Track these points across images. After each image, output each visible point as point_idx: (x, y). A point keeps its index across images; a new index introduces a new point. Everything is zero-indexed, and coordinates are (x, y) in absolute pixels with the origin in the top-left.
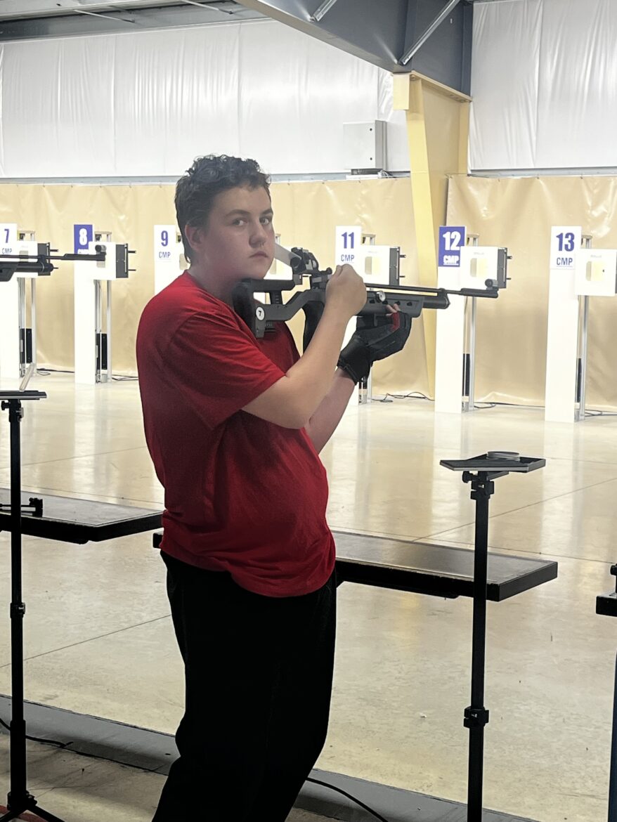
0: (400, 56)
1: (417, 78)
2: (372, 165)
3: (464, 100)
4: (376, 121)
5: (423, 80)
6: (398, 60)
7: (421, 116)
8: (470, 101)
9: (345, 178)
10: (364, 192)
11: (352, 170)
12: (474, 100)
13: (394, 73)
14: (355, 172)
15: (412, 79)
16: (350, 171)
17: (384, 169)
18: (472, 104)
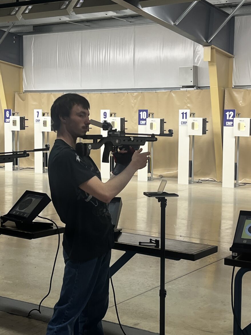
0: (207, 39)
1: (213, 48)
2: (192, 84)
3: (231, 57)
4: (193, 66)
5: (216, 49)
6: (206, 40)
7: (215, 64)
8: (234, 57)
9: (180, 90)
10: (188, 95)
11: (183, 86)
12: (235, 57)
13: (204, 46)
14: (184, 87)
16: (182, 87)
17: (197, 86)
18: (234, 58)
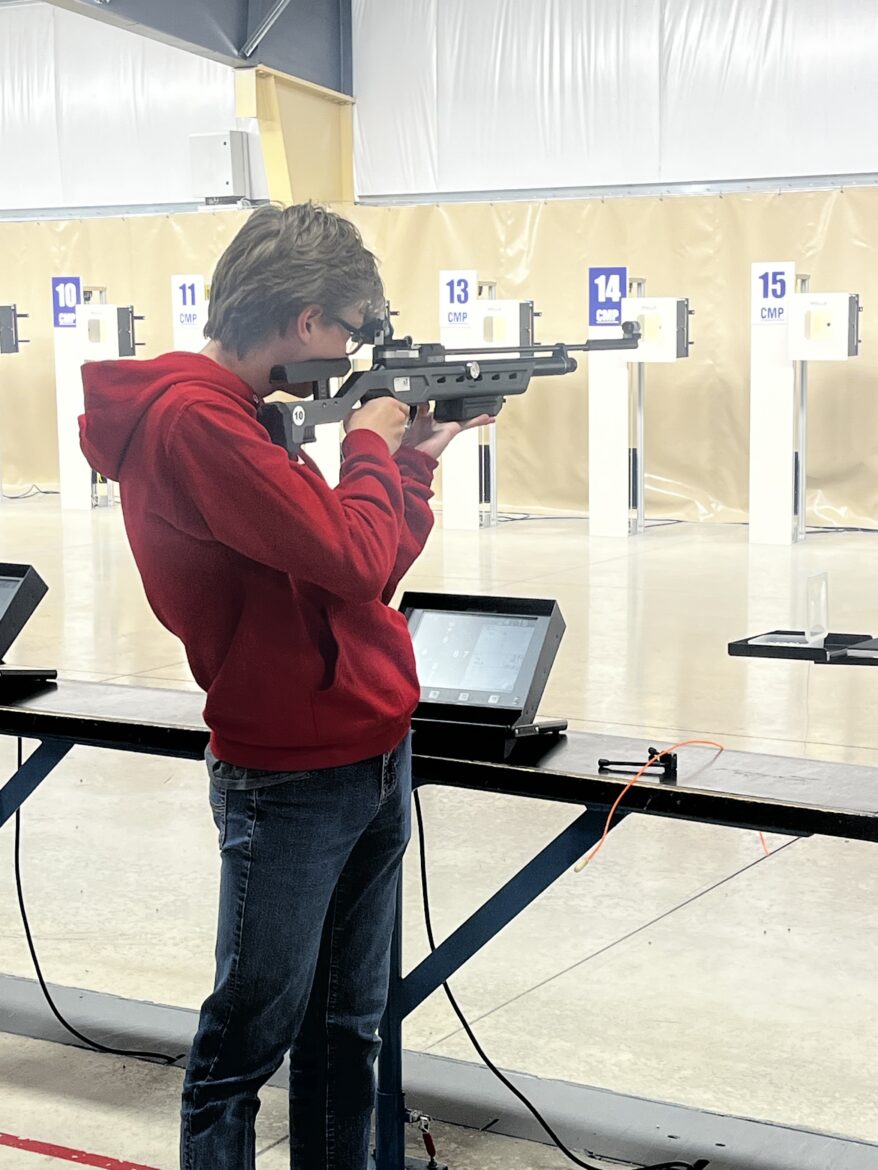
0: (240, 44)
1: (266, 75)
2: (229, 192)
3: (345, 102)
4: (231, 132)
5: (275, 77)
6: (239, 51)
7: (277, 125)
8: (353, 104)
9: (196, 210)
10: (220, 228)
11: (207, 199)
12: (357, 101)
13: (236, 68)
14: (211, 202)
15: (259, 75)
16: (204, 200)
17: (248, 197)
18: (355, 106)
